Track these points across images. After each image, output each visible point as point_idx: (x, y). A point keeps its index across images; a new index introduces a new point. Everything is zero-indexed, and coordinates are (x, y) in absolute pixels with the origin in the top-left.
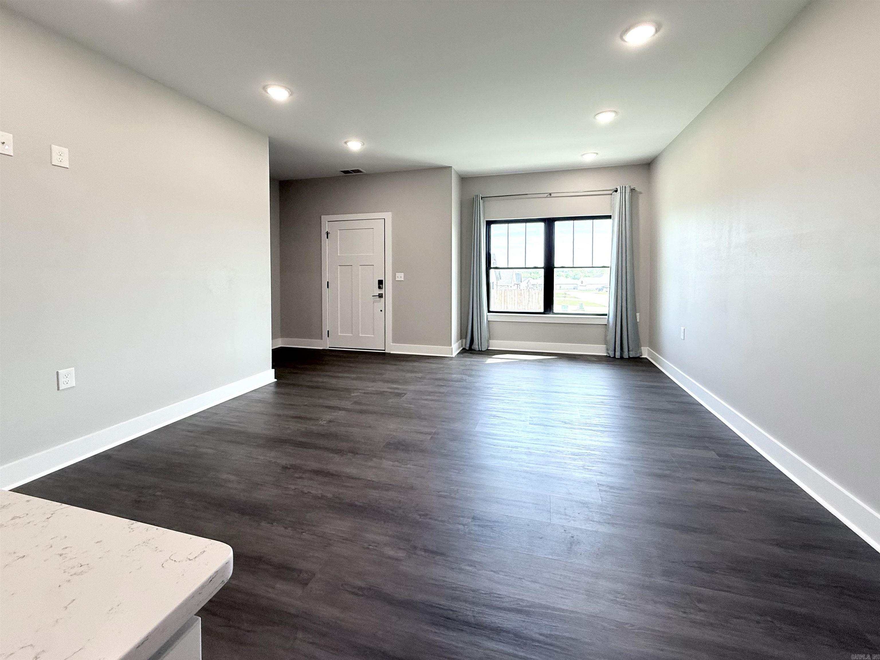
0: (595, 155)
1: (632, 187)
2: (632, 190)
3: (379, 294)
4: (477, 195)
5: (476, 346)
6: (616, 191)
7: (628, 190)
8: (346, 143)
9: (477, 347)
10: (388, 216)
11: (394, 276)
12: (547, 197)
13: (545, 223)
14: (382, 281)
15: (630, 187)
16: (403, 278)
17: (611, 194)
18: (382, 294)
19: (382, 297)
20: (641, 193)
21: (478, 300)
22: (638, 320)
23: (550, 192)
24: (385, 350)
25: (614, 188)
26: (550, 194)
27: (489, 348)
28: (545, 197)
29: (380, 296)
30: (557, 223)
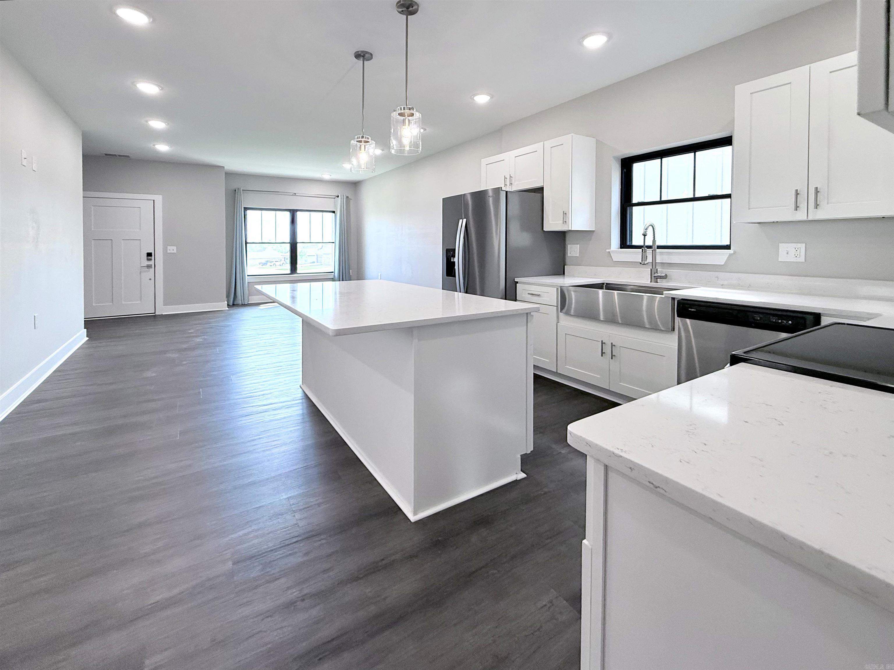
0: (330, 176)
1: (347, 196)
2: (347, 197)
3: (147, 265)
4: (239, 189)
5: (239, 301)
6: (338, 197)
7: (345, 197)
8: (154, 145)
9: (241, 302)
10: (159, 199)
11: (165, 249)
12: (292, 195)
13: (290, 212)
14: (151, 253)
15: (346, 195)
16: (176, 251)
17: (335, 198)
18: (152, 264)
19: (152, 268)
20: (351, 199)
21: (241, 267)
22: (351, 274)
23: (295, 193)
24: (155, 313)
25: (337, 195)
26: (295, 194)
27: (249, 303)
28: (291, 195)
29: (149, 267)
30: (298, 213)
